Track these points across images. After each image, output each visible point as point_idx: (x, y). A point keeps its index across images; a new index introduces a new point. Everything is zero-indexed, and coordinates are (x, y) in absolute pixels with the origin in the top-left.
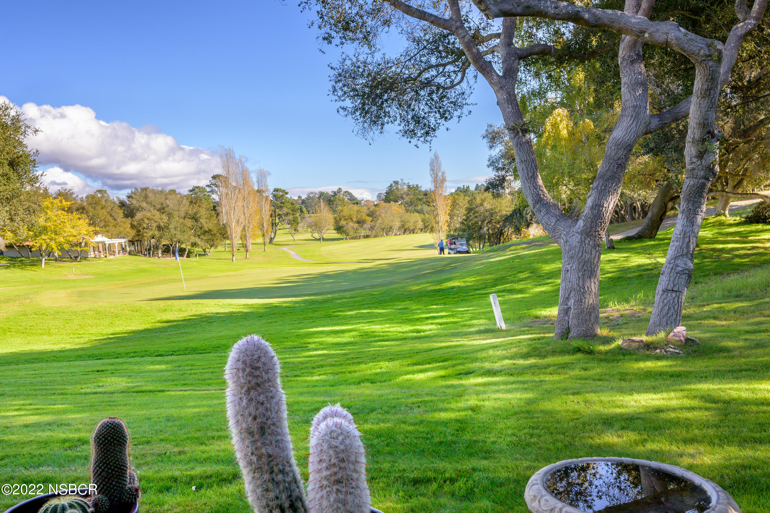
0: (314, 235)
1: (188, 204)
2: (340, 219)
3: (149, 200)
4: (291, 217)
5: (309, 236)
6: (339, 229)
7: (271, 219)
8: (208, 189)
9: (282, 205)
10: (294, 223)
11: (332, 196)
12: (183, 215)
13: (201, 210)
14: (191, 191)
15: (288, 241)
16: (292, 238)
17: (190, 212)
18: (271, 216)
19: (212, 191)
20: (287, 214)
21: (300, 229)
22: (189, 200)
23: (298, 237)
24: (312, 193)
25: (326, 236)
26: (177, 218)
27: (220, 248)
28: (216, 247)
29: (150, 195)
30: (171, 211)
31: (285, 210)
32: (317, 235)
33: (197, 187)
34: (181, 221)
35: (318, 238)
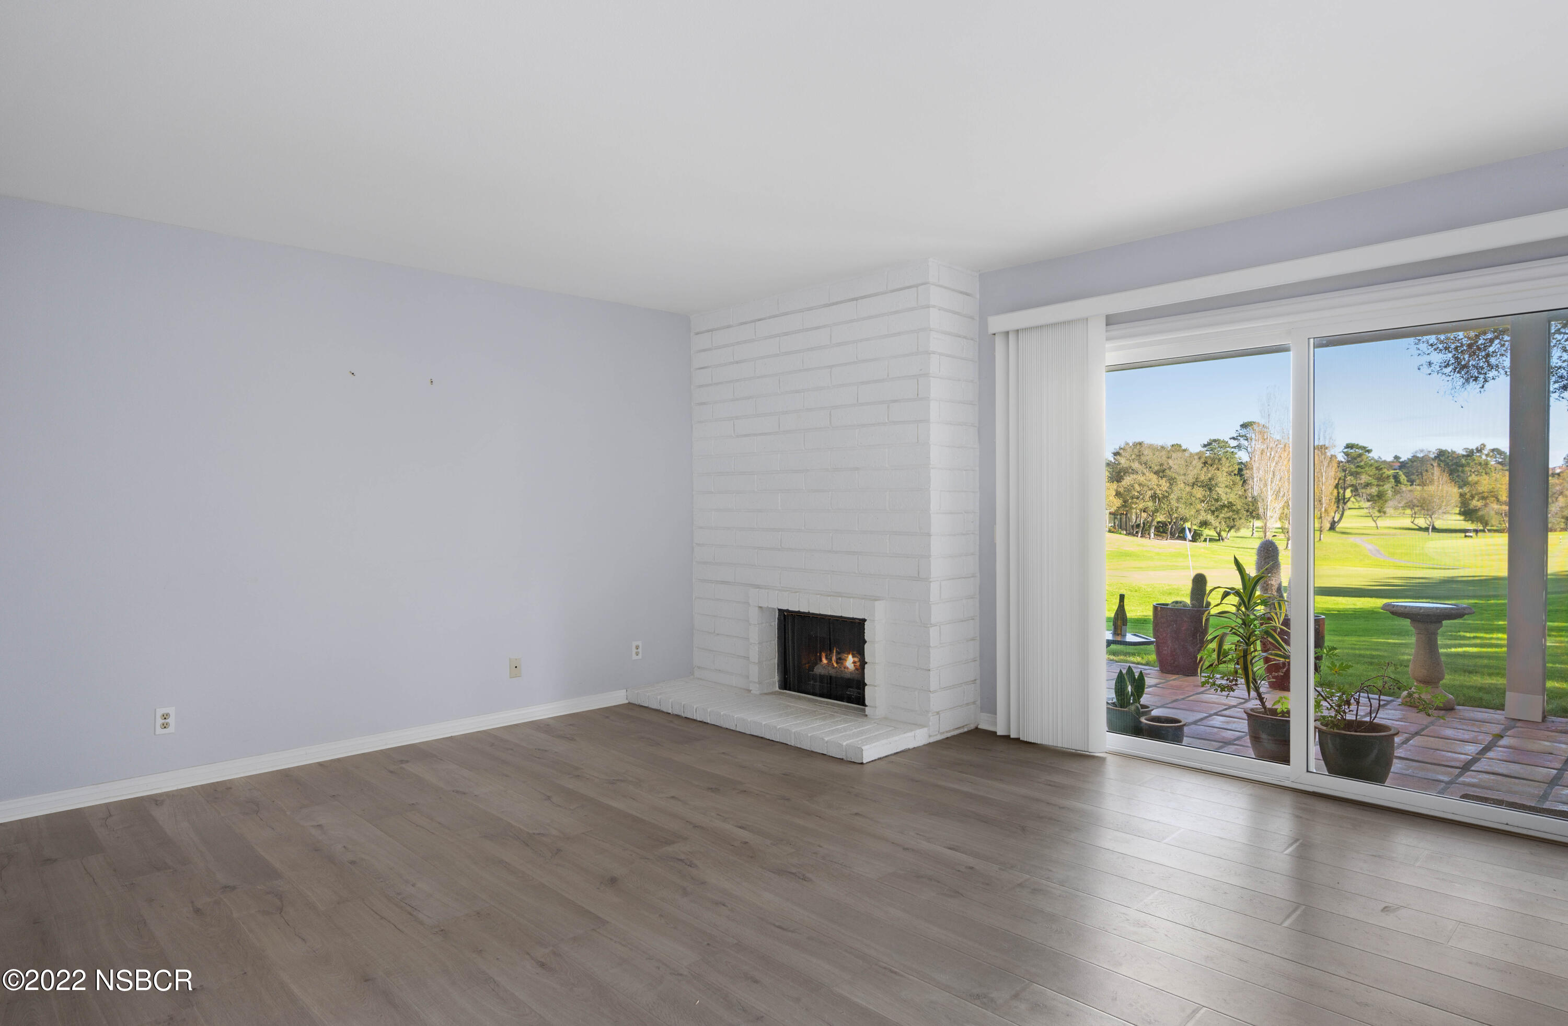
0: (1416, 521)
1: (1200, 465)
2: (1473, 497)
3: (1143, 459)
4: (1374, 490)
5: (1407, 522)
6: (1468, 513)
7: (1336, 491)
8: (1233, 443)
9: (1359, 470)
10: (1378, 499)
11: (1463, 456)
12: (1191, 480)
13: (1219, 473)
14: (1205, 446)
15: (1365, 528)
16: (1373, 524)
17: (1202, 478)
18: (1337, 486)
19: (1239, 447)
20: (1367, 485)
21: (1390, 511)
22: (1203, 460)
23: (1382, 522)
24: (1422, 451)
25: (1439, 524)
26: (1182, 485)
27: (1244, 532)
28: (1238, 529)
29: (1146, 452)
30: (1173, 475)
31: (1364, 478)
32: (1422, 522)
33: (1215, 441)
34: (1188, 489)
35: (1424, 525)
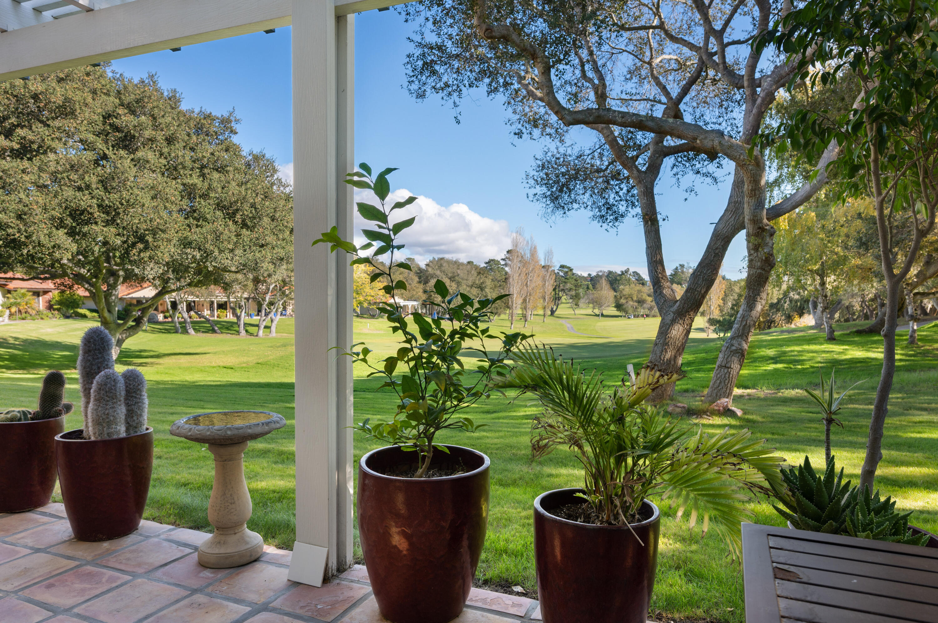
0: (595, 311)
1: (476, 274)
2: (621, 298)
3: (443, 268)
4: (573, 293)
5: (590, 311)
6: (619, 307)
7: (553, 293)
8: (503, 262)
9: (566, 281)
10: (576, 298)
11: (619, 275)
12: (470, 284)
13: (487, 280)
14: (486, 263)
15: (569, 314)
16: (573, 312)
17: (477, 282)
18: (554, 290)
19: (506, 265)
20: (570, 290)
21: (581, 305)
22: (478, 270)
23: (578, 311)
24: (601, 271)
25: (605, 313)
26: (465, 287)
27: (502, 316)
28: (499, 315)
29: (444, 265)
30: (460, 280)
31: (568, 286)
32: (597, 311)
33: (492, 260)
34: (468, 289)
35: (598, 313)
